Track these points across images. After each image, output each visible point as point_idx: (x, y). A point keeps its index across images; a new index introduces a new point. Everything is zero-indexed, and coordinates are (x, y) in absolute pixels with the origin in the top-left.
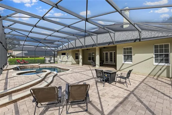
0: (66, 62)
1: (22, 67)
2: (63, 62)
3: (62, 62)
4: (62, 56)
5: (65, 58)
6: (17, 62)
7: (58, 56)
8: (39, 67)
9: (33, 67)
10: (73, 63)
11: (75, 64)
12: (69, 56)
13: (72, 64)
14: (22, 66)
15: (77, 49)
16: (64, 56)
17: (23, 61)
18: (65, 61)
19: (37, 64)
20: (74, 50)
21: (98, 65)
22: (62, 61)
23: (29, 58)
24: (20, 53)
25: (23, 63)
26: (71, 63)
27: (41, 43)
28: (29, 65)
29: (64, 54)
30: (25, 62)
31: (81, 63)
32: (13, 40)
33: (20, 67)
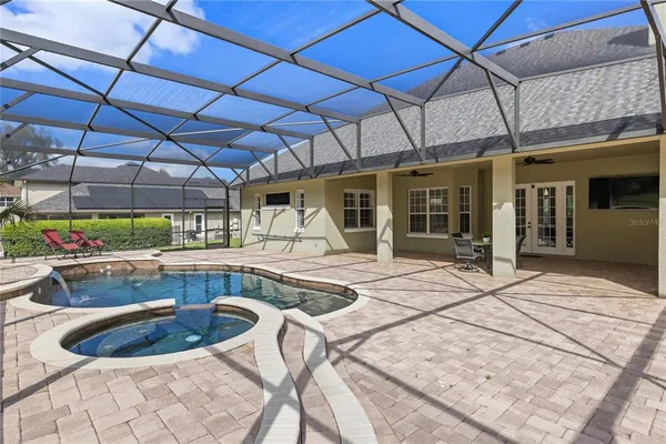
0: (293, 240)
1: (71, 272)
2: (276, 238)
3: (268, 243)
4: (267, 212)
5: (285, 219)
6: (48, 241)
7: (246, 213)
8: (161, 268)
9: (130, 268)
10: (335, 248)
11: (345, 252)
12: (308, 211)
13: (327, 253)
14: (72, 262)
15: (368, 171)
16: (279, 208)
17: (75, 237)
18: (285, 238)
19: (147, 255)
20: (347, 174)
21: (509, 261)
22: (266, 238)
23: (95, 220)
24: (55, 198)
25: (75, 246)
26: (323, 247)
27: (169, 139)
28: (106, 257)
29: (279, 199)
30: (85, 245)
31: (384, 250)
32: (25, 124)
33: (65, 272)
